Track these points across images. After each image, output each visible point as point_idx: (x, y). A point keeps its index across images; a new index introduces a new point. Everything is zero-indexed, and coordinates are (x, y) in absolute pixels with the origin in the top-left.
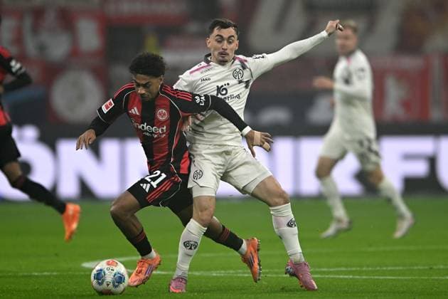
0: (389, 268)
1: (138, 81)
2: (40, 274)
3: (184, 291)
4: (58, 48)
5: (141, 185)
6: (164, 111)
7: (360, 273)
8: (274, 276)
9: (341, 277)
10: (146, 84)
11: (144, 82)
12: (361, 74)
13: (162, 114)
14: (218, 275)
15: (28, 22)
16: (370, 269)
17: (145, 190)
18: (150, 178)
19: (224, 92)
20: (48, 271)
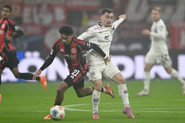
0: (183, 108)
1: (63, 37)
2: (40, 111)
3: (99, 118)
4: (47, 20)
5: (70, 76)
6: (74, 49)
7: (171, 110)
8: (136, 111)
9: (163, 112)
10: (66, 38)
11: (65, 37)
12: (161, 28)
13: (74, 50)
14: (113, 111)
15: (35, 10)
16: (175, 108)
17: (72, 78)
18: (74, 74)
19: (107, 38)
20: (44, 111)
